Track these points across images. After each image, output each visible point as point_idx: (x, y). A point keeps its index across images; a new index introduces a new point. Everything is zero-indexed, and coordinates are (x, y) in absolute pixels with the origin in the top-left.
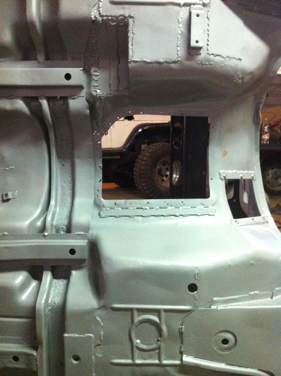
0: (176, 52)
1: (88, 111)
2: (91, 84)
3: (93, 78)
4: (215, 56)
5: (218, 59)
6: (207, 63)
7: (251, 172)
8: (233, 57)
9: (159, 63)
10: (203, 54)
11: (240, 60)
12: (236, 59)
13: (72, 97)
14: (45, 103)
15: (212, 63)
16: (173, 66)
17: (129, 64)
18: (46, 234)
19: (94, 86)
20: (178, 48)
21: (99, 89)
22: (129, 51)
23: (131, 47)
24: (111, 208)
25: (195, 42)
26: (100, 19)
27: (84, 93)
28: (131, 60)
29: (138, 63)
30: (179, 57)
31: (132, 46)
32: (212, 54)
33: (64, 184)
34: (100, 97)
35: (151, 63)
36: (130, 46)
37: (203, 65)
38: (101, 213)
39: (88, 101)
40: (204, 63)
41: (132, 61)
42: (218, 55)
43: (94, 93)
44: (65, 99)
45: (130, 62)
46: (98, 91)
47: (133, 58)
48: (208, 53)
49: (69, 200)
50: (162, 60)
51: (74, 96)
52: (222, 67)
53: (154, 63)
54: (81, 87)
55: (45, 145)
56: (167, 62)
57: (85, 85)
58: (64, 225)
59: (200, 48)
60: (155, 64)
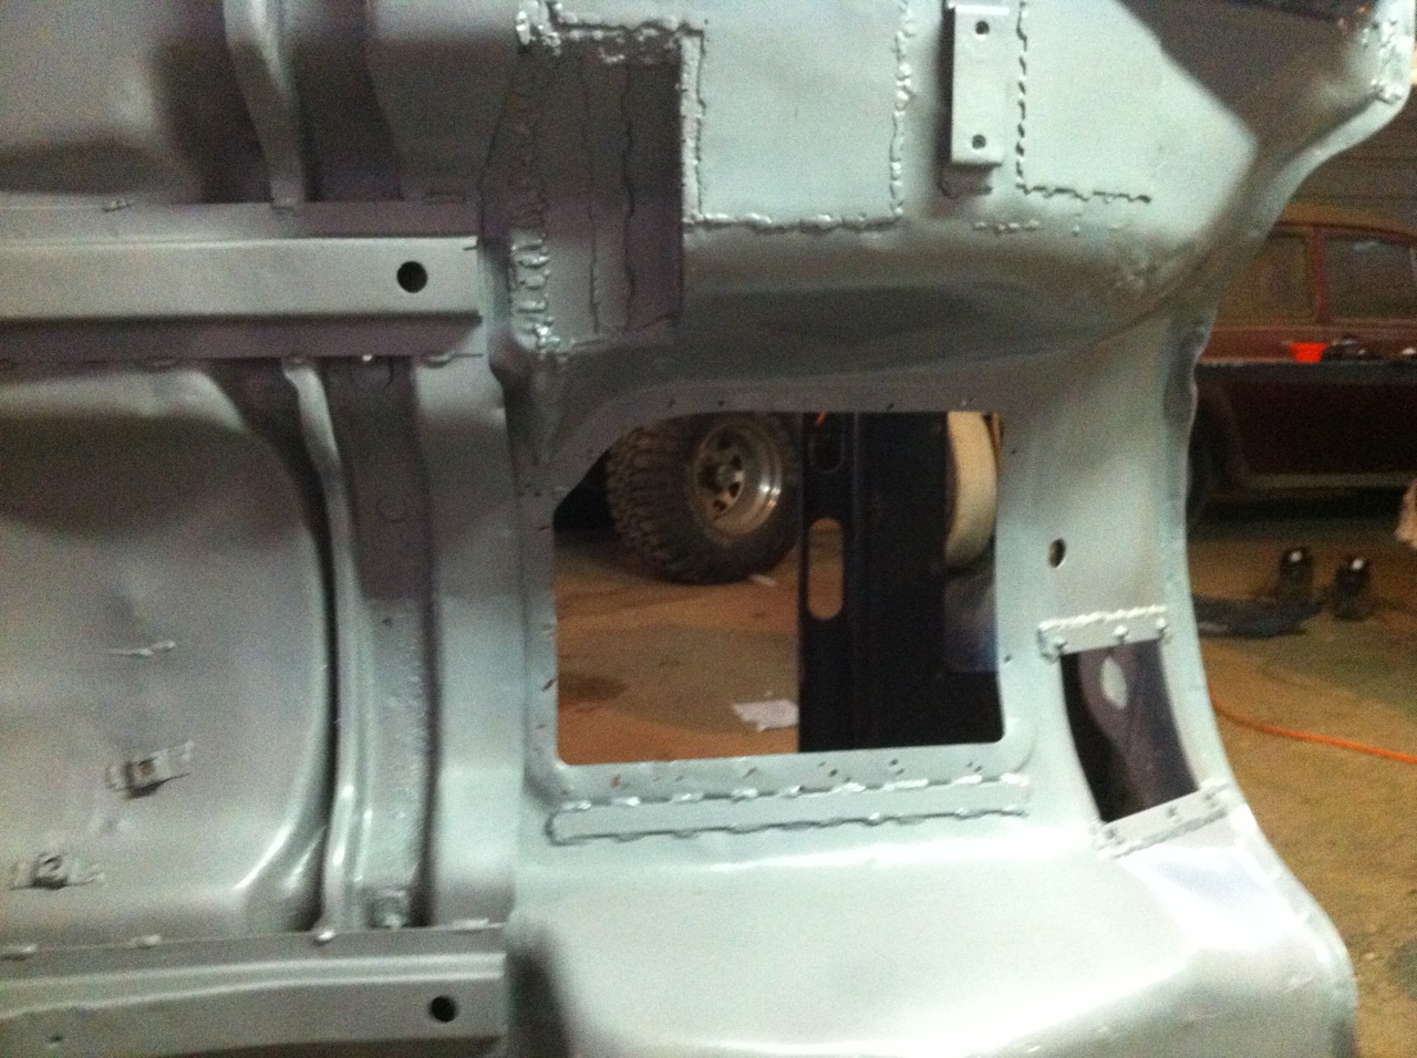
0: (888, 181)
1: (499, 414)
2: (510, 301)
3: (520, 279)
4: (1050, 195)
5: (1060, 204)
6: (1014, 225)
7: (1153, 609)
8: (1117, 192)
9: (815, 229)
10: (1001, 188)
11: (1145, 199)
12: (1130, 200)
13: (434, 359)
14: (309, 387)
15: (1034, 223)
16: (874, 239)
17: (686, 236)
18: (327, 935)
19: (522, 311)
20: (897, 166)
21: (548, 324)
22: (685, 180)
23: (695, 162)
24: (597, 802)
25: (969, 145)
26: (554, 38)
27: (479, 341)
28: (693, 217)
29: (725, 231)
30: (900, 204)
31: (699, 159)
32: (1039, 189)
33: (393, 702)
34: (551, 357)
35: (780, 229)
36: (689, 160)
37: (997, 232)
38: (557, 822)
39: (497, 370)
40: (1002, 227)
41: (698, 224)
42: (1060, 191)
43: (527, 341)
44: (399, 366)
45: (689, 225)
46: (544, 331)
47: (704, 206)
48: (1022, 187)
49: (415, 767)
50: (827, 218)
51: (441, 353)
52: (1075, 234)
53: (792, 228)
54: (469, 320)
55: (306, 545)
56: (845, 225)
57: (485, 309)
58: (400, 888)
59: (985, 169)
60: (795, 235)
